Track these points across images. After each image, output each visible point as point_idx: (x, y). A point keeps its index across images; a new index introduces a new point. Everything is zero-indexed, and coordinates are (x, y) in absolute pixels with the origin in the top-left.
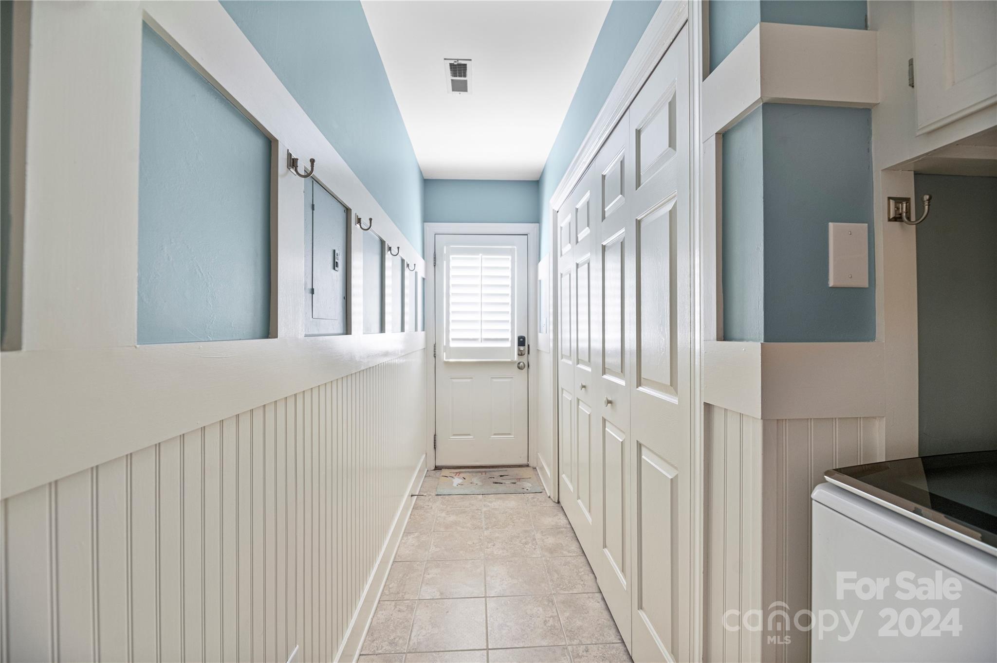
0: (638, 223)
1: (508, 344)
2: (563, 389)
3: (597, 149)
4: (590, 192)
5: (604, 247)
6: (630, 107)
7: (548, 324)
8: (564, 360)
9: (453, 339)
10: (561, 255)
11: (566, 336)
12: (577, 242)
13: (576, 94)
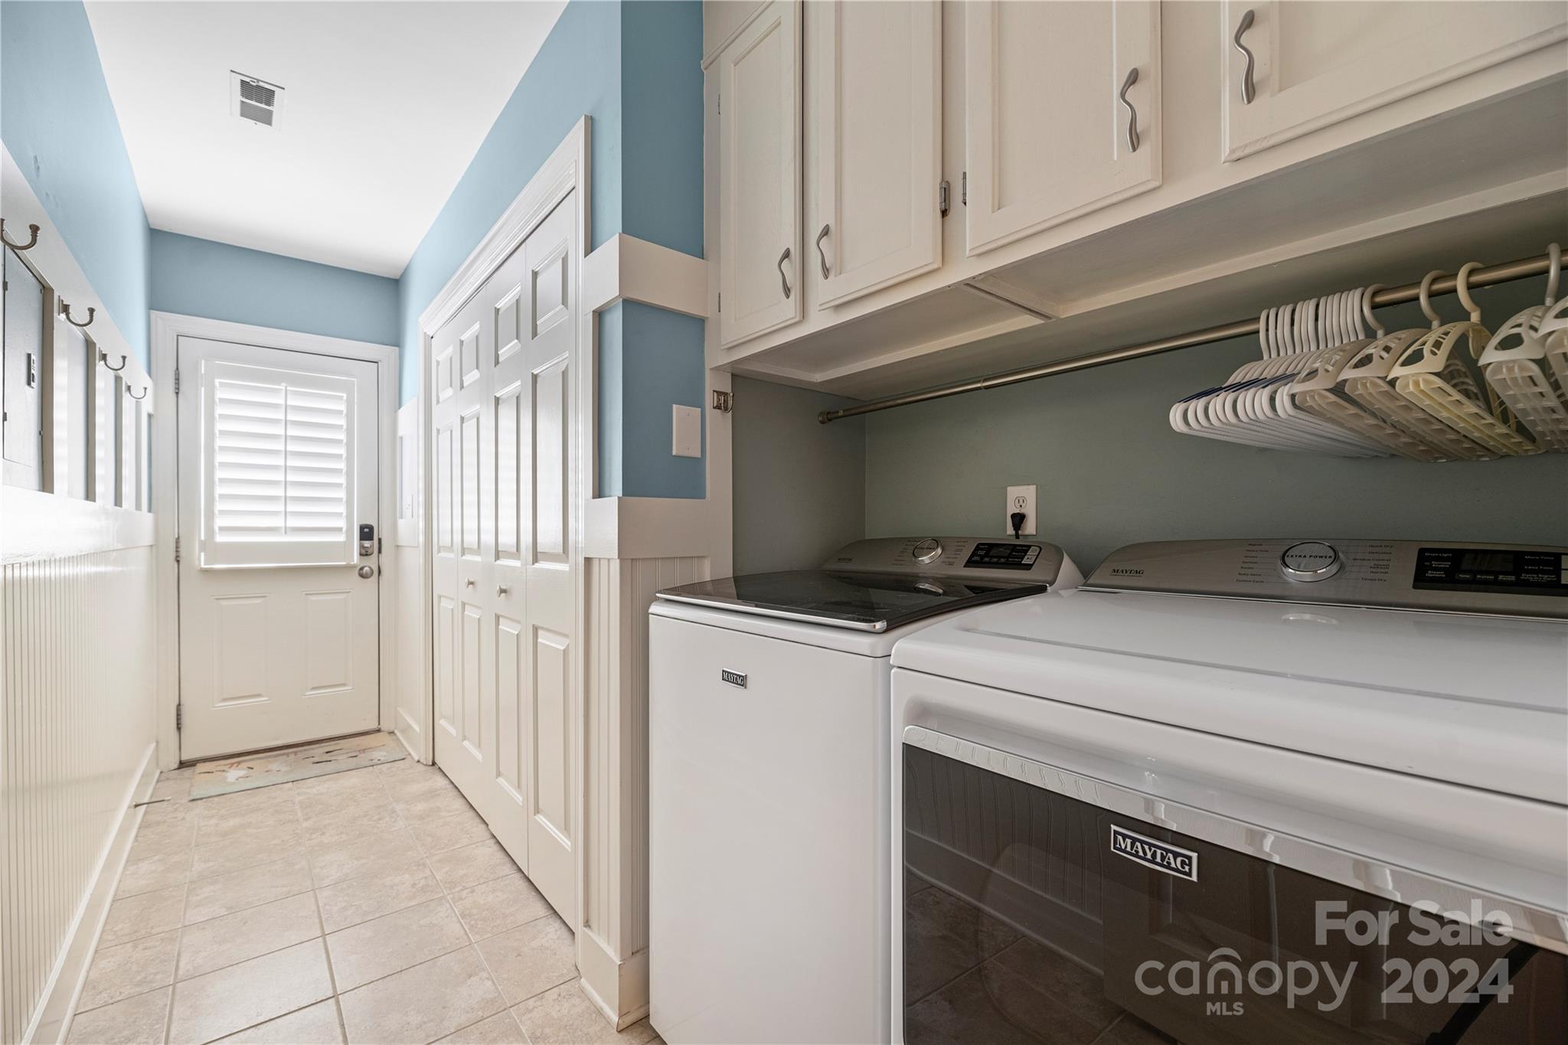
0: (535, 377)
1: (341, 538)
2: (440, 597)
3: (490, 270)
4: (480, 323)
5: (497, 400)
6: (527, 241)
7: (415, 504)
8: (443, 554)
9: (221, 529)
10: (438, 402)
11: (445, 524)
12: (462, 387)
13: (459, 184)
